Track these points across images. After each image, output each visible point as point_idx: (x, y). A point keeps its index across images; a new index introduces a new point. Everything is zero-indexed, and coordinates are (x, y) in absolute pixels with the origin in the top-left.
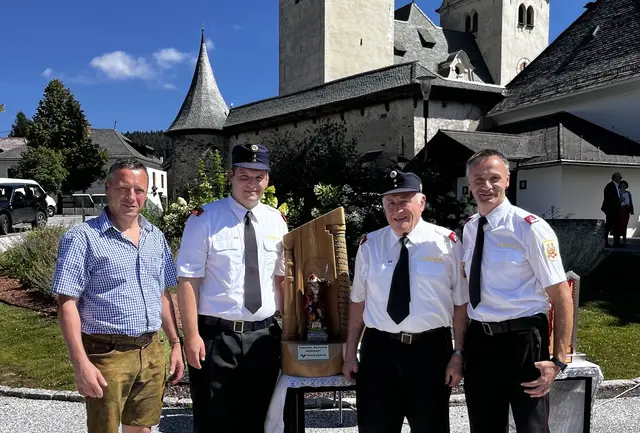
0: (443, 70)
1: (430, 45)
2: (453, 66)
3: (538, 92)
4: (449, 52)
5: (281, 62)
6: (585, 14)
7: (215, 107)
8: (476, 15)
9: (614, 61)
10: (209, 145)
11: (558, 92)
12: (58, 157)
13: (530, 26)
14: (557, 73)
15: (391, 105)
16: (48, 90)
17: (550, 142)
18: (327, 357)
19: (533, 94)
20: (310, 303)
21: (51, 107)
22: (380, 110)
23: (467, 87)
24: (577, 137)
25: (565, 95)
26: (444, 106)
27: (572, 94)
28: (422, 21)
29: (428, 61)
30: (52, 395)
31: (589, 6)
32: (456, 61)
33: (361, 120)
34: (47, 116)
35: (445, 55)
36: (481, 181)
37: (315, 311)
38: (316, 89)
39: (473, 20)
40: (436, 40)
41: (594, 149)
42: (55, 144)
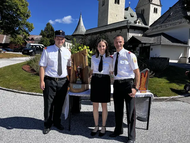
0: (135, 22)
1: (133, 17)
2: (138, 21)
3: (157, 27)
4: (137, 18)
5: (98, 20)
6: (169, 10)
7: (83, 30)
8: (144, 10)
9: (175, 21)
10: (81, 38)
11: (162, 28)
12: (48, 40)
13: (156, 13)
14: (162, 23)
15: (122, 30)
16: (47, 25)
17: (158, 40)
18: (81, 88)
19: (156, 28)
20: (77, 74)
21: (47, 29)
22: (119, 31)
23: (140, 26)
24: (165, 38)
25: (163, 29)
26: (135, 30)
27: (165, 28)
28: (131, 11)
29: (132, 20)
30: (26, 93)
31: (170, 8)
32: (138, 20)
33: (115, 33)
34: (47, 30)
35: (136, 19)
36: (117, 43)
37: (78, 76)
38: (105, 26)
39: (143, 11)
40: (134, 15)
41: (169, 41)
42: (48, 37)
